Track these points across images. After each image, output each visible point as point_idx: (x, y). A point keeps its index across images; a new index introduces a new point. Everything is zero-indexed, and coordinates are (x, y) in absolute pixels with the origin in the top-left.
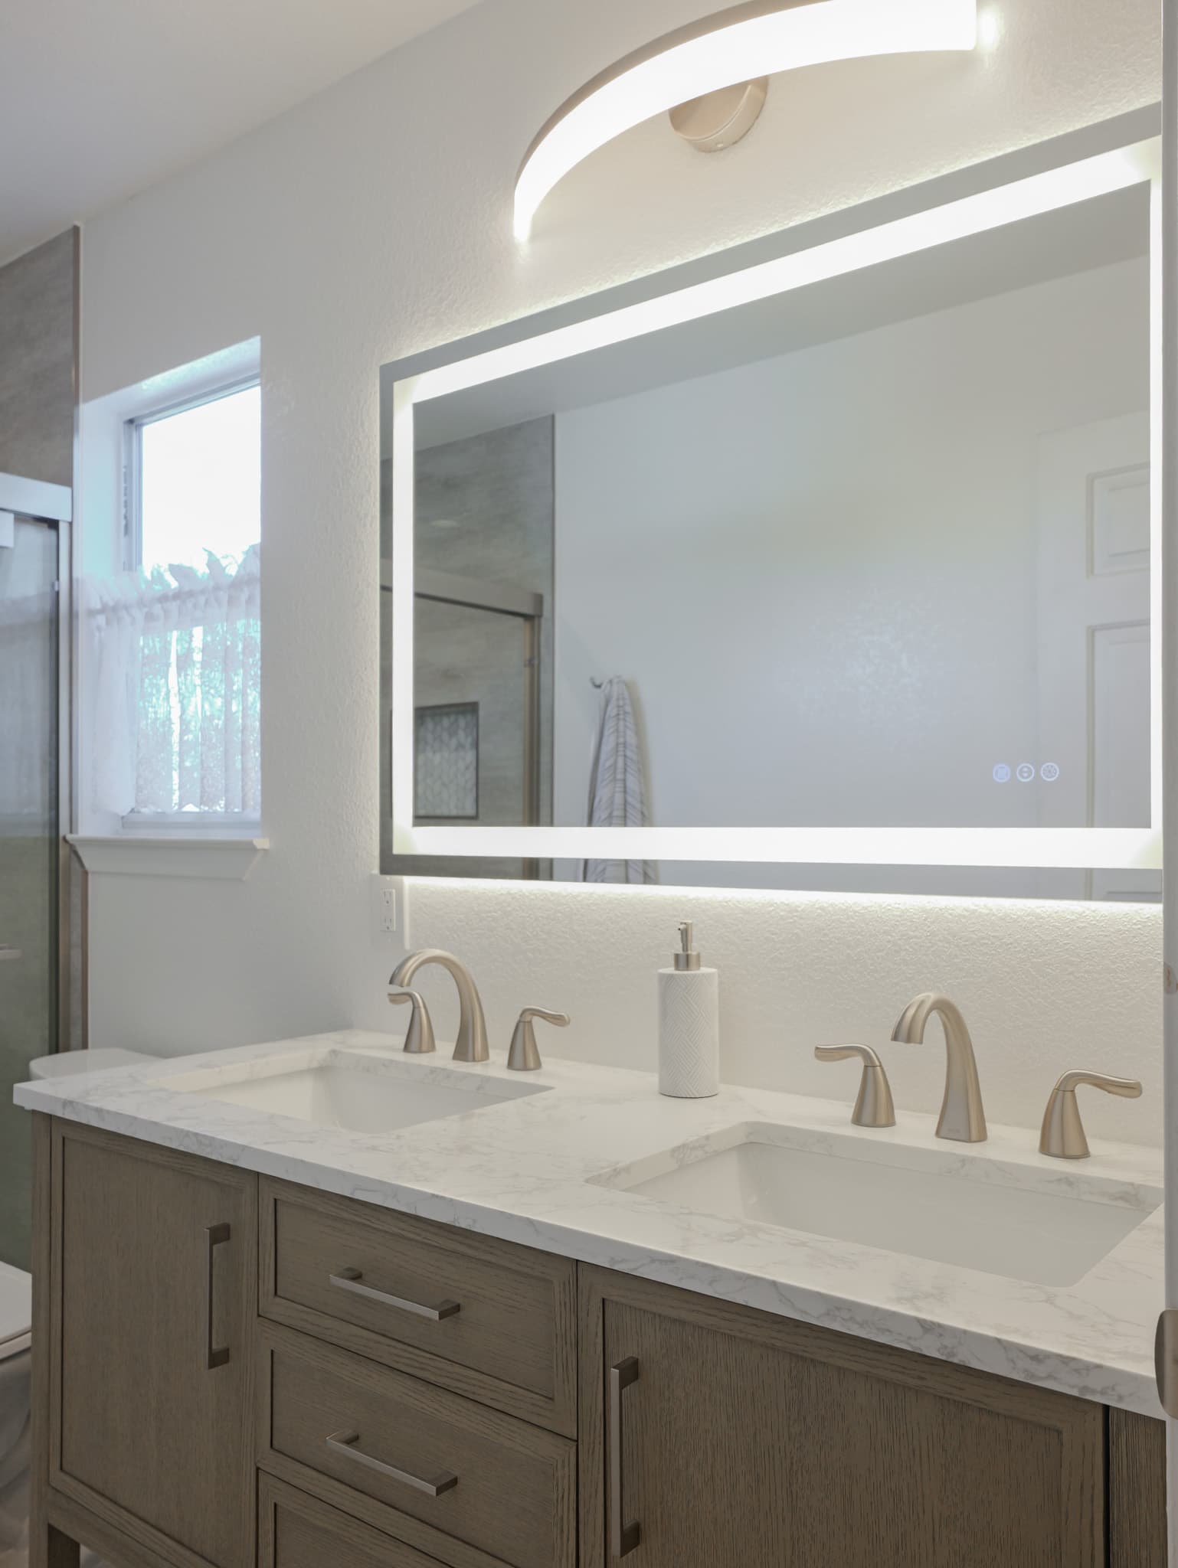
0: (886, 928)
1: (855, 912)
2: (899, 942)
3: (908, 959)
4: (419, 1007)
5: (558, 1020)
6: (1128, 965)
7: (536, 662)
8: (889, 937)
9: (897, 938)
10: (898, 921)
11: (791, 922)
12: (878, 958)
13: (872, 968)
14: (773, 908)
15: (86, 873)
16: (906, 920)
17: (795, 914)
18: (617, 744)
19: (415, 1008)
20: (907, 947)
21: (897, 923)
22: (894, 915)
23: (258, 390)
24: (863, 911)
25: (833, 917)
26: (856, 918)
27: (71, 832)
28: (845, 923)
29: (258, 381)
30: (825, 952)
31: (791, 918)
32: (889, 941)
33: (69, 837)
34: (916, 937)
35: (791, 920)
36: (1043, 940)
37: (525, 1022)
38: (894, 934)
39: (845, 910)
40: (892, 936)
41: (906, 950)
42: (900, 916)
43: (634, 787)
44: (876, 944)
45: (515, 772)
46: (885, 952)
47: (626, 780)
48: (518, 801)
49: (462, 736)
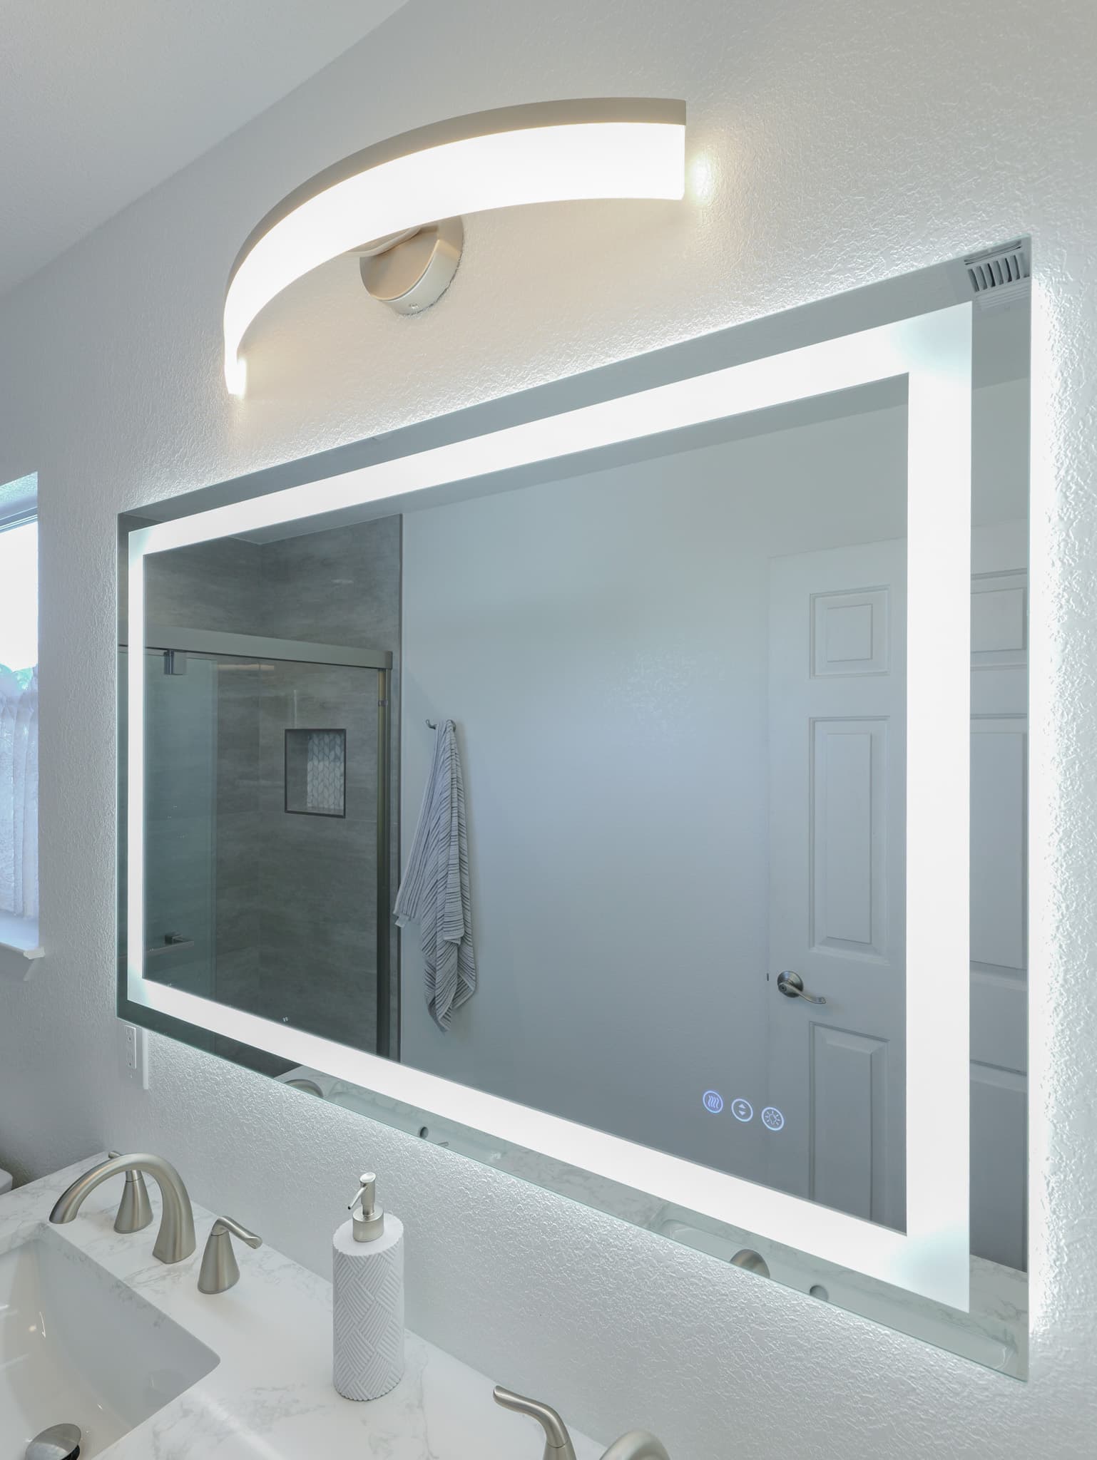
3: (609, 1269)
5: (252, 1242)
6: (872, 1376)
7: (387, 704)
12: (575, 1256)
13: (568, 1265)
18: (452, 779)
19: (128, 1182)
20: (607, 1255)
23: (35, 525)
29: (35, 517)
30: (520, 1229)
32: (587, 1241)
34: (616, 1246)
36: (765, 1305)
37: (220, 1230)
40: (589, 1235)
41: (605, 1257)
43: (463, 810)
44: (574, 1239)
45: (371, 784)
46: (583, 1252)
47: (458, 807)
48: (373, 808)
49: (338, 750)
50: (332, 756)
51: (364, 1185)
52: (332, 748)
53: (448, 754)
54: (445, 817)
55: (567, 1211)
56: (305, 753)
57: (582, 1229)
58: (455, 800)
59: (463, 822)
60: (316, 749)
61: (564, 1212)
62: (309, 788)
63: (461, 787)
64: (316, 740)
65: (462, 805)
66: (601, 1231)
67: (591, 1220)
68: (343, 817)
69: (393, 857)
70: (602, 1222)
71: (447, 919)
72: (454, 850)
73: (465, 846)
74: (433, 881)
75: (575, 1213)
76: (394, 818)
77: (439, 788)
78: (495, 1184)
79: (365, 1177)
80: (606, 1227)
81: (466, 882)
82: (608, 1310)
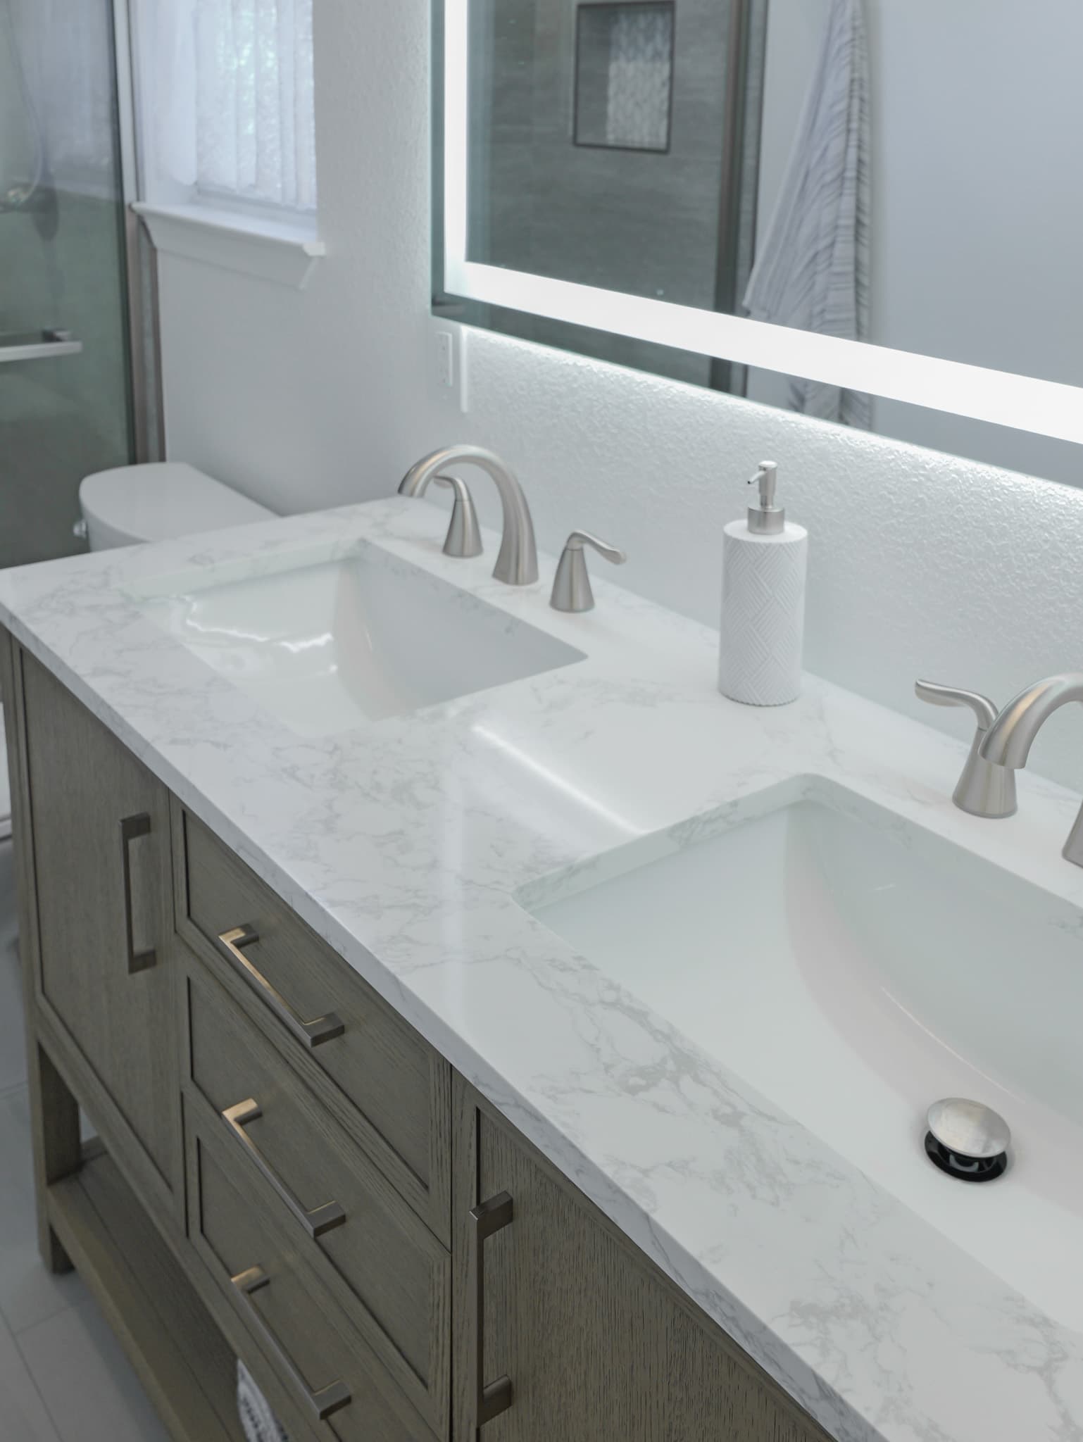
0: (1045, 521)
1: (1003, 487)
2: (1060, 545)
3: (1071, 572)
4: (462, 500)
5: (613, 557)
8: (1046, 535)
9: (1058, 538)
10: (1063, 515)
11: (914, 482)
12: (1029, 560)
13: (1018, 572)
14: (893, 457)
15: (154, 251)
16: (1073, 515)
17: (922, 472)
18: (852, 81)
19: (457, 501)
20: (1071, 555)
21: (1061, 517)
22: (1057, 505)
24: (1014, 490)
25: (973, 489)
26: (1002, 497)
27: (138, 199)
28: (986, 500)
30: (958, 535)
31: (916, 477)
32: (1046, 541)
33: (136, 206)
35: (916, 480)
37: (572, 550)
38: (1054, 532)
39: (989, 482)
40: (1050, 533)
41: (1069, 558)
42: (1065, 508)
43: (866, 137)
44: (1028, 540)
45: (714, 96)
46: (1039, 554)
47: (860, 130)
48: (716, 136)
49: (660, 42)
50: (649, 50)
51: (765, 469)
52: (649, 38)
53: (847, 37)
54: (836, 146)
55: (1023, 507)
56: (605, 46)
57: (1041, 526)
58: (855, 116)
59: (866, 157)
60: (624, 41)
61: (1019, 508)
62: (611, 108)
63: (866, 96)
64: (624, 24)
65: (866, 127)
66: (1066, 527)
67: (1054, 515)
68: (664, 152)
69: (745, 219)
70: (1068, 515)
71: (828, 316)
72: (848, 203)
73: (866, 199)
74: (811, 253)
75: (1033, 508)
76: (749, 151)
77: (828, 97)
78: (929, 484)
79: (765, 463)
80: (1072, 521)
81: (865, 258)
82: (1066, 621)
